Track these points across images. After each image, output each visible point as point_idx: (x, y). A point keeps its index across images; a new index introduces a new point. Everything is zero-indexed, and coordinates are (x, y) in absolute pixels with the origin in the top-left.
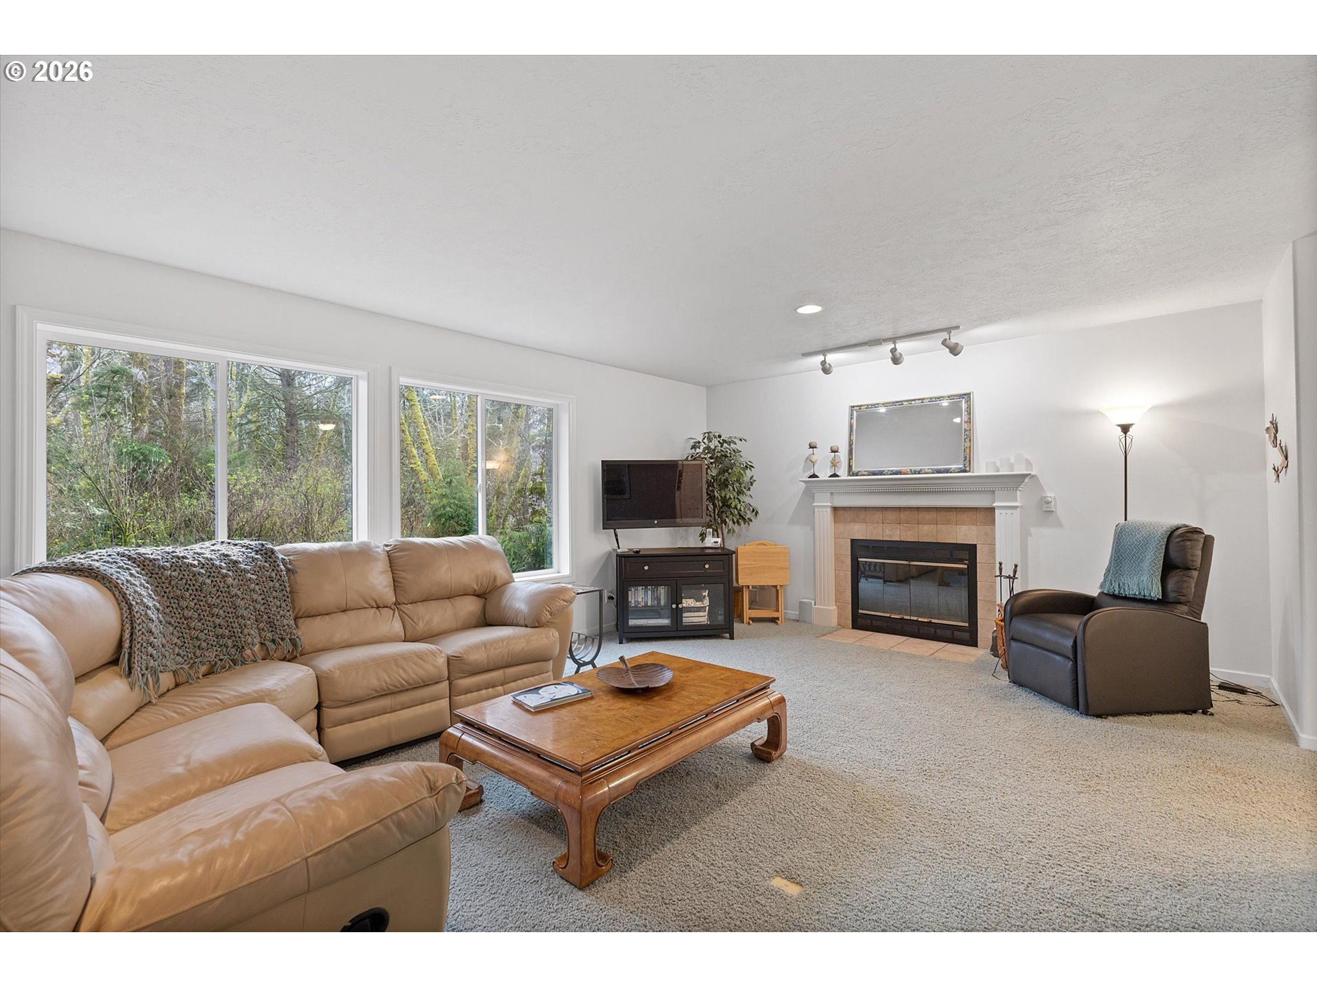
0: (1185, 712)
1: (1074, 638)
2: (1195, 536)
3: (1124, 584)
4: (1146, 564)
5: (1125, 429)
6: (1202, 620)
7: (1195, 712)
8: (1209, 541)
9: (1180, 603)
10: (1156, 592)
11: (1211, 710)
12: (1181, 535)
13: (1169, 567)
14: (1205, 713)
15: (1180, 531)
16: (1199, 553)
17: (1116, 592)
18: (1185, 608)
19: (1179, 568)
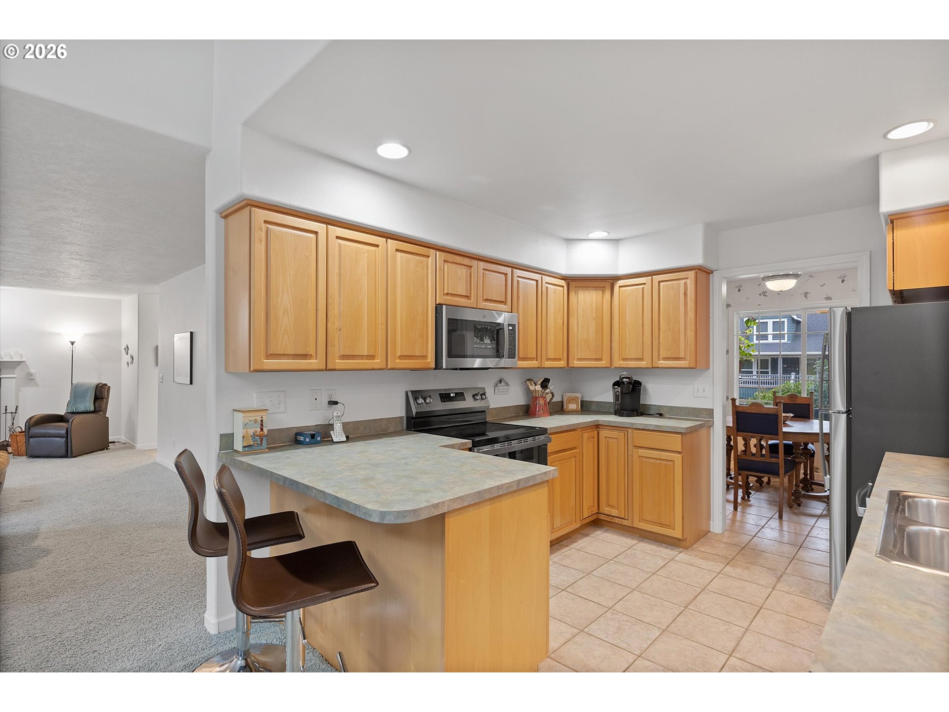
0: (101, 450)
1: (66, 429)
2: (105, 387)
3: (78, 407)
4: (88, 398)
5: (73, 343)
6: (107, 416)
7: (104, 449)
8: (109, 388)
9: (100, 411)
10: (92, 409)
11: (108, 448)
12: (101, 387)
13: (96, 398)
14: (107, 449)
15: (100, 385)
16: (106, 392)
17: (74, 411)
18: (102, 413)
19: (100, 398)
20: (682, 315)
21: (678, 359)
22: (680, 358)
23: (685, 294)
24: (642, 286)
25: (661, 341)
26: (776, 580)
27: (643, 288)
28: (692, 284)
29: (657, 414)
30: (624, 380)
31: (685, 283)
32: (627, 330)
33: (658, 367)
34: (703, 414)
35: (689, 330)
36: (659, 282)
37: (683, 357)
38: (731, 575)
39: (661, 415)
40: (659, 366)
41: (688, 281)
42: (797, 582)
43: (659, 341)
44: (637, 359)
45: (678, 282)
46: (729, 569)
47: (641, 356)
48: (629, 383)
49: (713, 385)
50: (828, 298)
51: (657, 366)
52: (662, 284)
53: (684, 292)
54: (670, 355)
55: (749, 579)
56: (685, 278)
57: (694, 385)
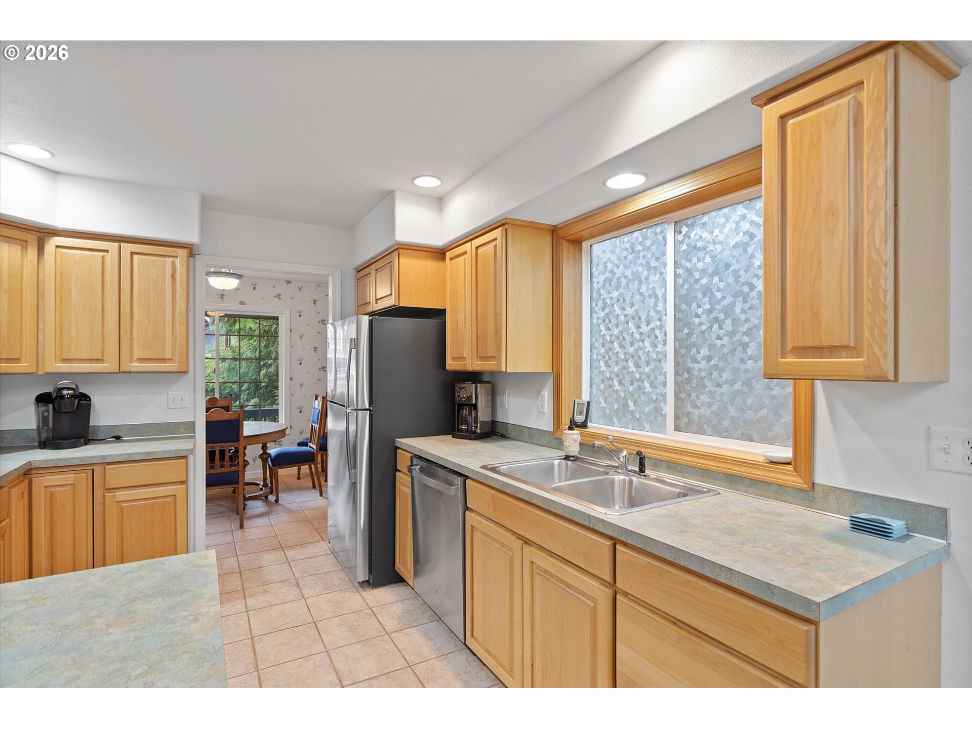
20: (168, 304)
21: (163, 360)
22: (165, 359)
23: (173, 277)
24: (102, 254)
25: (135, 336)
26: (297, 589)
27: (103, 257)
28: (183, 265)
29: (112, 437)
30: (65, 392)
31: (173, 263)
32: (73, 316)
33: (130, 372)
34: (181, 428)
35: (178, 324)
36: (132, 253)
37: (171, 358)
38: (260, 607)
39: (118, 438)
40: (132, 370)
41: (177, 261)
42: (313, 582)
43: (131, 334)
44: (91, 360)
45: (162, 259)
46: (251, 602)
47: (101, 356)
48: (73, 396)
49: (195, 392)
50: (242, 303)
51: (128, 370)
52: (136, 257)
53: (171, 273)
54: (148, 354)
55: (278, 602)
56: (173, 257)
57: (168, 393)
